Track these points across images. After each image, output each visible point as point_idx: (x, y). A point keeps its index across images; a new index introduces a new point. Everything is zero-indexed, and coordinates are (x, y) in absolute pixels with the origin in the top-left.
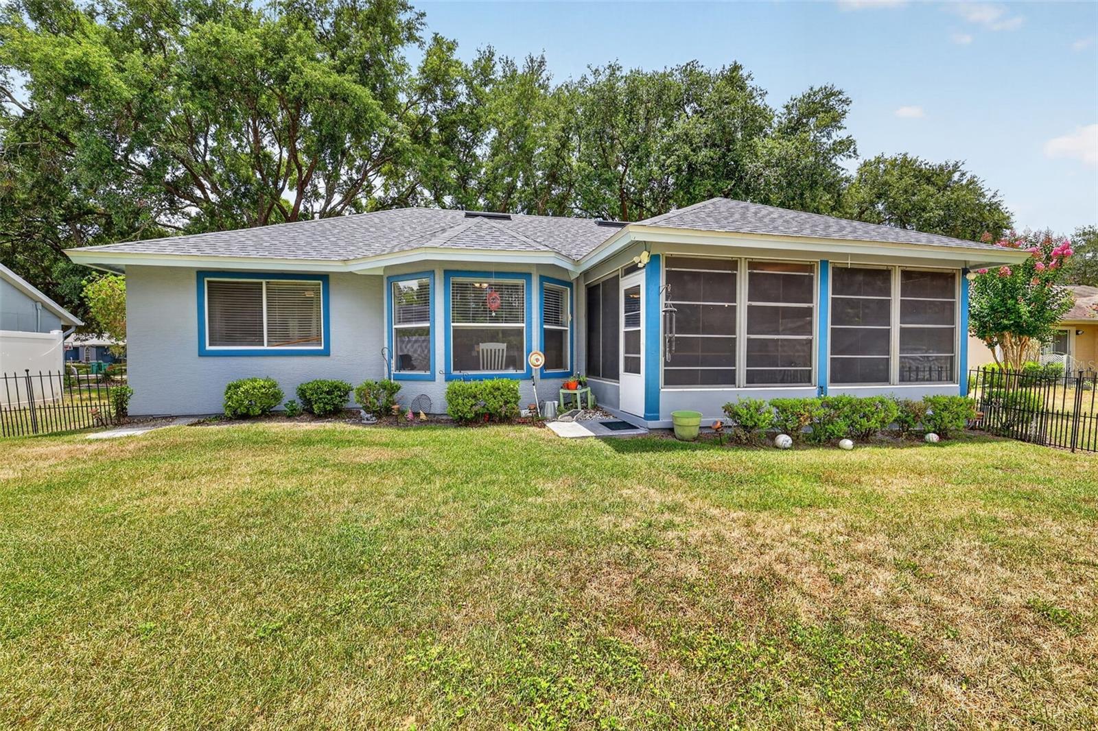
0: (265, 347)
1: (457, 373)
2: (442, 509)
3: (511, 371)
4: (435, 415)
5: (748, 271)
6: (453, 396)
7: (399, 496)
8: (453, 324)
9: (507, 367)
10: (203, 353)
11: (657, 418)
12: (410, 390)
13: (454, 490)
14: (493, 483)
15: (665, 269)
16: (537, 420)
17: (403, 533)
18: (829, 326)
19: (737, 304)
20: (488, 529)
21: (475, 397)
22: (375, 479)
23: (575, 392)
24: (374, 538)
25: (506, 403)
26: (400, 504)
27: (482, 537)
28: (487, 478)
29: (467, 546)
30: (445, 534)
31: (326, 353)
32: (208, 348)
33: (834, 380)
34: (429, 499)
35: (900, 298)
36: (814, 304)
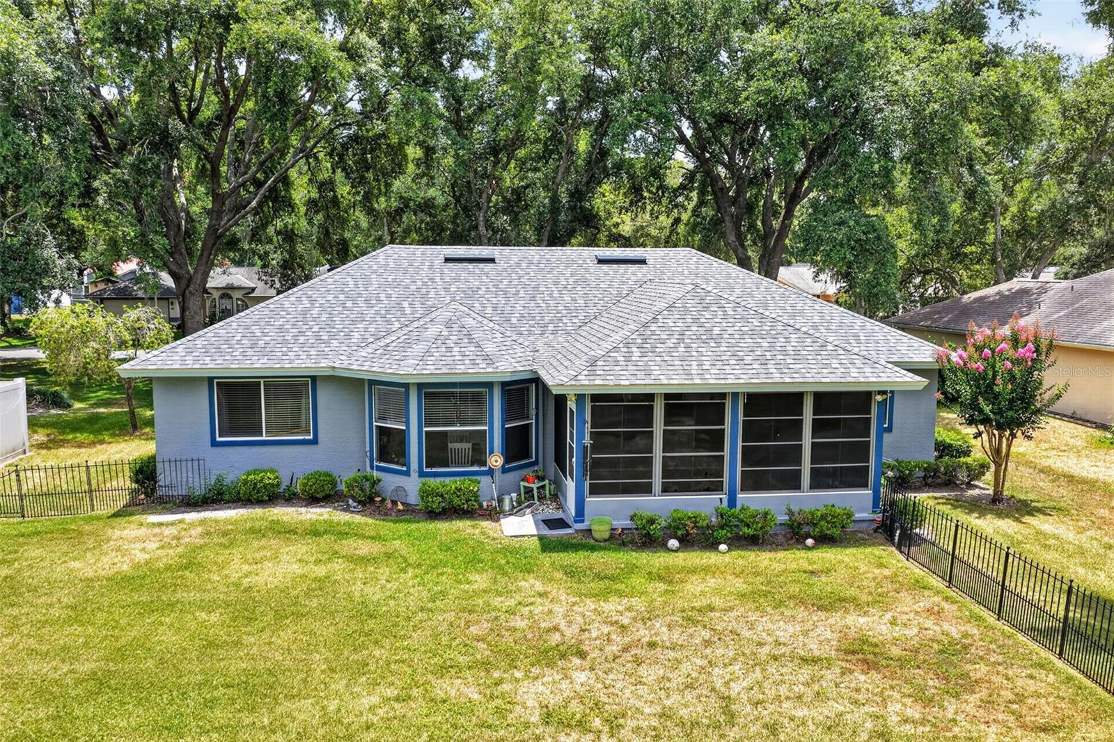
0: (264, 438)
1: (429, 470)
2: (411, 590)
3: (476, 468)
4: (410, 505)
5: (663, 402)
6: (425, 493)
7: (388, 581)
8: (425, 429)
9: (472, 465)
10: (214, 443)
11: (583, 521)
12: (390, 482)
13: (419, 579)
14: (442, 574)
15: (590, 404)
16: (494, 514)
17: (392, 603)
18: (740, 444)
19: (654, 429)
20: (434, 601)
21: (442, 496)
22: (372, 569)
23: (532, 485)
24: (378, 605)
25: (467, 500)
26: (389, 586)
27: (430, 605)
28: (440, 571)
29: (422, 609)
30: (412, 604)
31: (315, 441)
32: (218, 439)
33: (744, 489)
34: (405, 582)
35: (812, 417)
36: (726, 426)
